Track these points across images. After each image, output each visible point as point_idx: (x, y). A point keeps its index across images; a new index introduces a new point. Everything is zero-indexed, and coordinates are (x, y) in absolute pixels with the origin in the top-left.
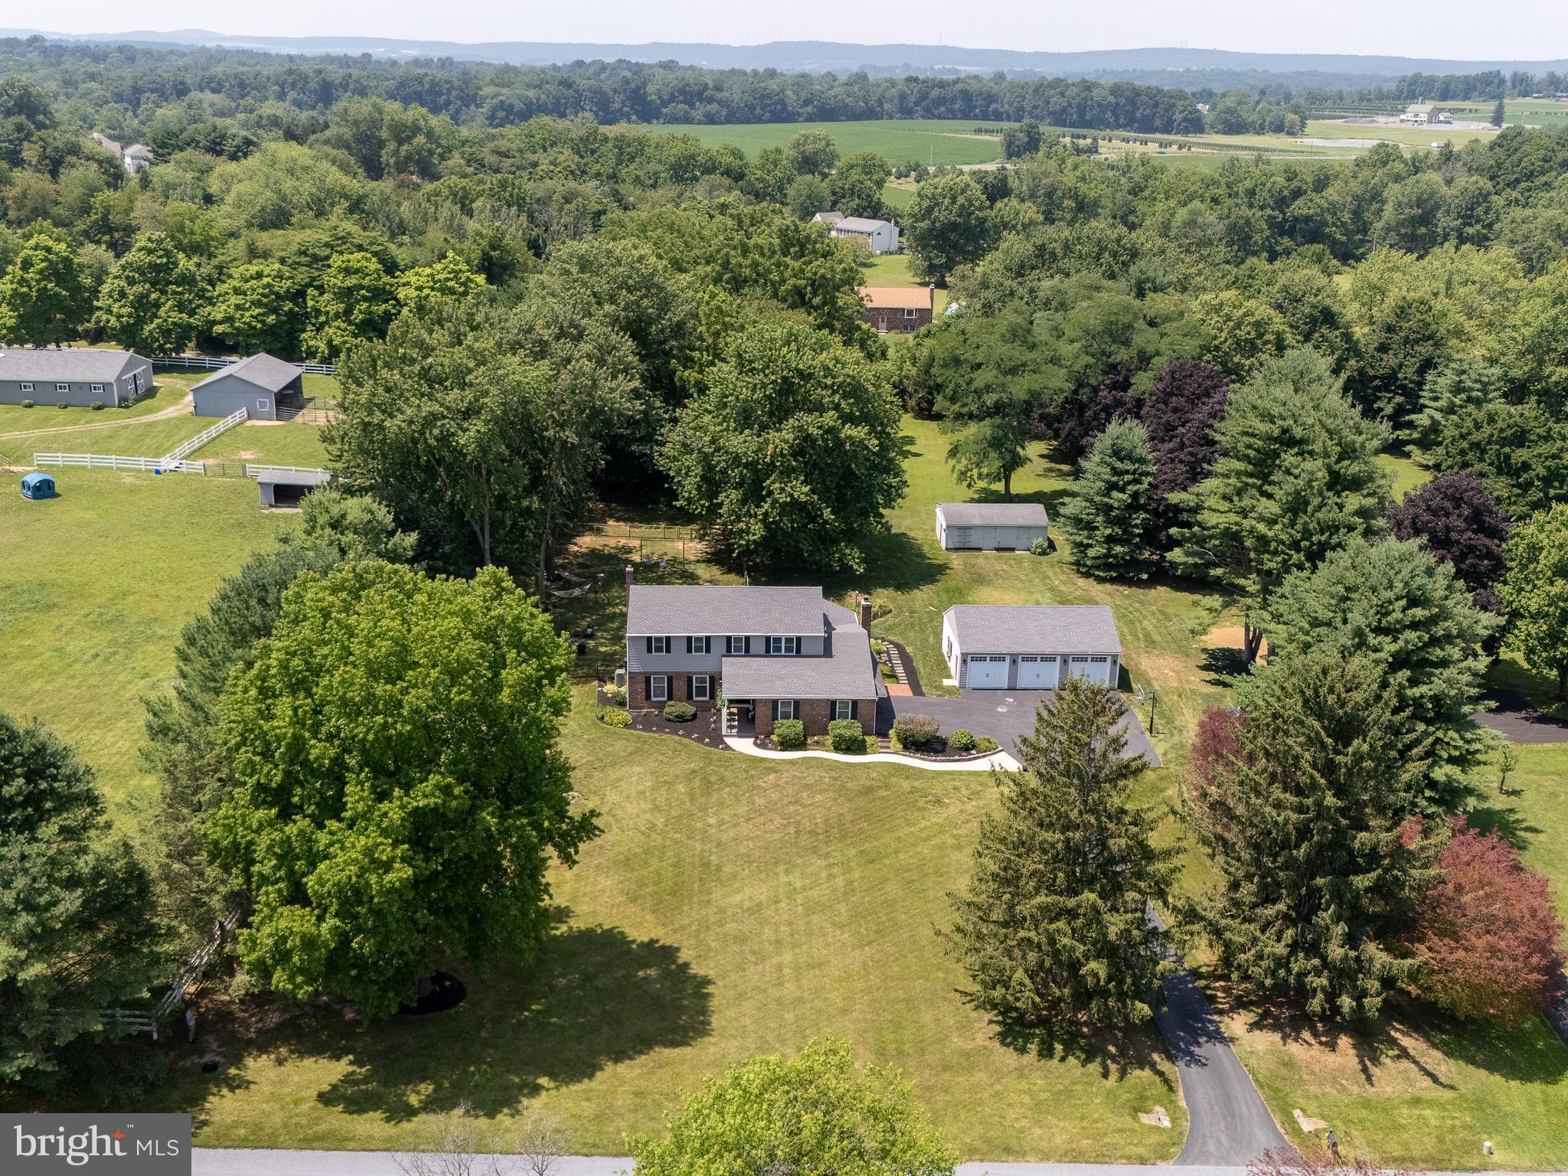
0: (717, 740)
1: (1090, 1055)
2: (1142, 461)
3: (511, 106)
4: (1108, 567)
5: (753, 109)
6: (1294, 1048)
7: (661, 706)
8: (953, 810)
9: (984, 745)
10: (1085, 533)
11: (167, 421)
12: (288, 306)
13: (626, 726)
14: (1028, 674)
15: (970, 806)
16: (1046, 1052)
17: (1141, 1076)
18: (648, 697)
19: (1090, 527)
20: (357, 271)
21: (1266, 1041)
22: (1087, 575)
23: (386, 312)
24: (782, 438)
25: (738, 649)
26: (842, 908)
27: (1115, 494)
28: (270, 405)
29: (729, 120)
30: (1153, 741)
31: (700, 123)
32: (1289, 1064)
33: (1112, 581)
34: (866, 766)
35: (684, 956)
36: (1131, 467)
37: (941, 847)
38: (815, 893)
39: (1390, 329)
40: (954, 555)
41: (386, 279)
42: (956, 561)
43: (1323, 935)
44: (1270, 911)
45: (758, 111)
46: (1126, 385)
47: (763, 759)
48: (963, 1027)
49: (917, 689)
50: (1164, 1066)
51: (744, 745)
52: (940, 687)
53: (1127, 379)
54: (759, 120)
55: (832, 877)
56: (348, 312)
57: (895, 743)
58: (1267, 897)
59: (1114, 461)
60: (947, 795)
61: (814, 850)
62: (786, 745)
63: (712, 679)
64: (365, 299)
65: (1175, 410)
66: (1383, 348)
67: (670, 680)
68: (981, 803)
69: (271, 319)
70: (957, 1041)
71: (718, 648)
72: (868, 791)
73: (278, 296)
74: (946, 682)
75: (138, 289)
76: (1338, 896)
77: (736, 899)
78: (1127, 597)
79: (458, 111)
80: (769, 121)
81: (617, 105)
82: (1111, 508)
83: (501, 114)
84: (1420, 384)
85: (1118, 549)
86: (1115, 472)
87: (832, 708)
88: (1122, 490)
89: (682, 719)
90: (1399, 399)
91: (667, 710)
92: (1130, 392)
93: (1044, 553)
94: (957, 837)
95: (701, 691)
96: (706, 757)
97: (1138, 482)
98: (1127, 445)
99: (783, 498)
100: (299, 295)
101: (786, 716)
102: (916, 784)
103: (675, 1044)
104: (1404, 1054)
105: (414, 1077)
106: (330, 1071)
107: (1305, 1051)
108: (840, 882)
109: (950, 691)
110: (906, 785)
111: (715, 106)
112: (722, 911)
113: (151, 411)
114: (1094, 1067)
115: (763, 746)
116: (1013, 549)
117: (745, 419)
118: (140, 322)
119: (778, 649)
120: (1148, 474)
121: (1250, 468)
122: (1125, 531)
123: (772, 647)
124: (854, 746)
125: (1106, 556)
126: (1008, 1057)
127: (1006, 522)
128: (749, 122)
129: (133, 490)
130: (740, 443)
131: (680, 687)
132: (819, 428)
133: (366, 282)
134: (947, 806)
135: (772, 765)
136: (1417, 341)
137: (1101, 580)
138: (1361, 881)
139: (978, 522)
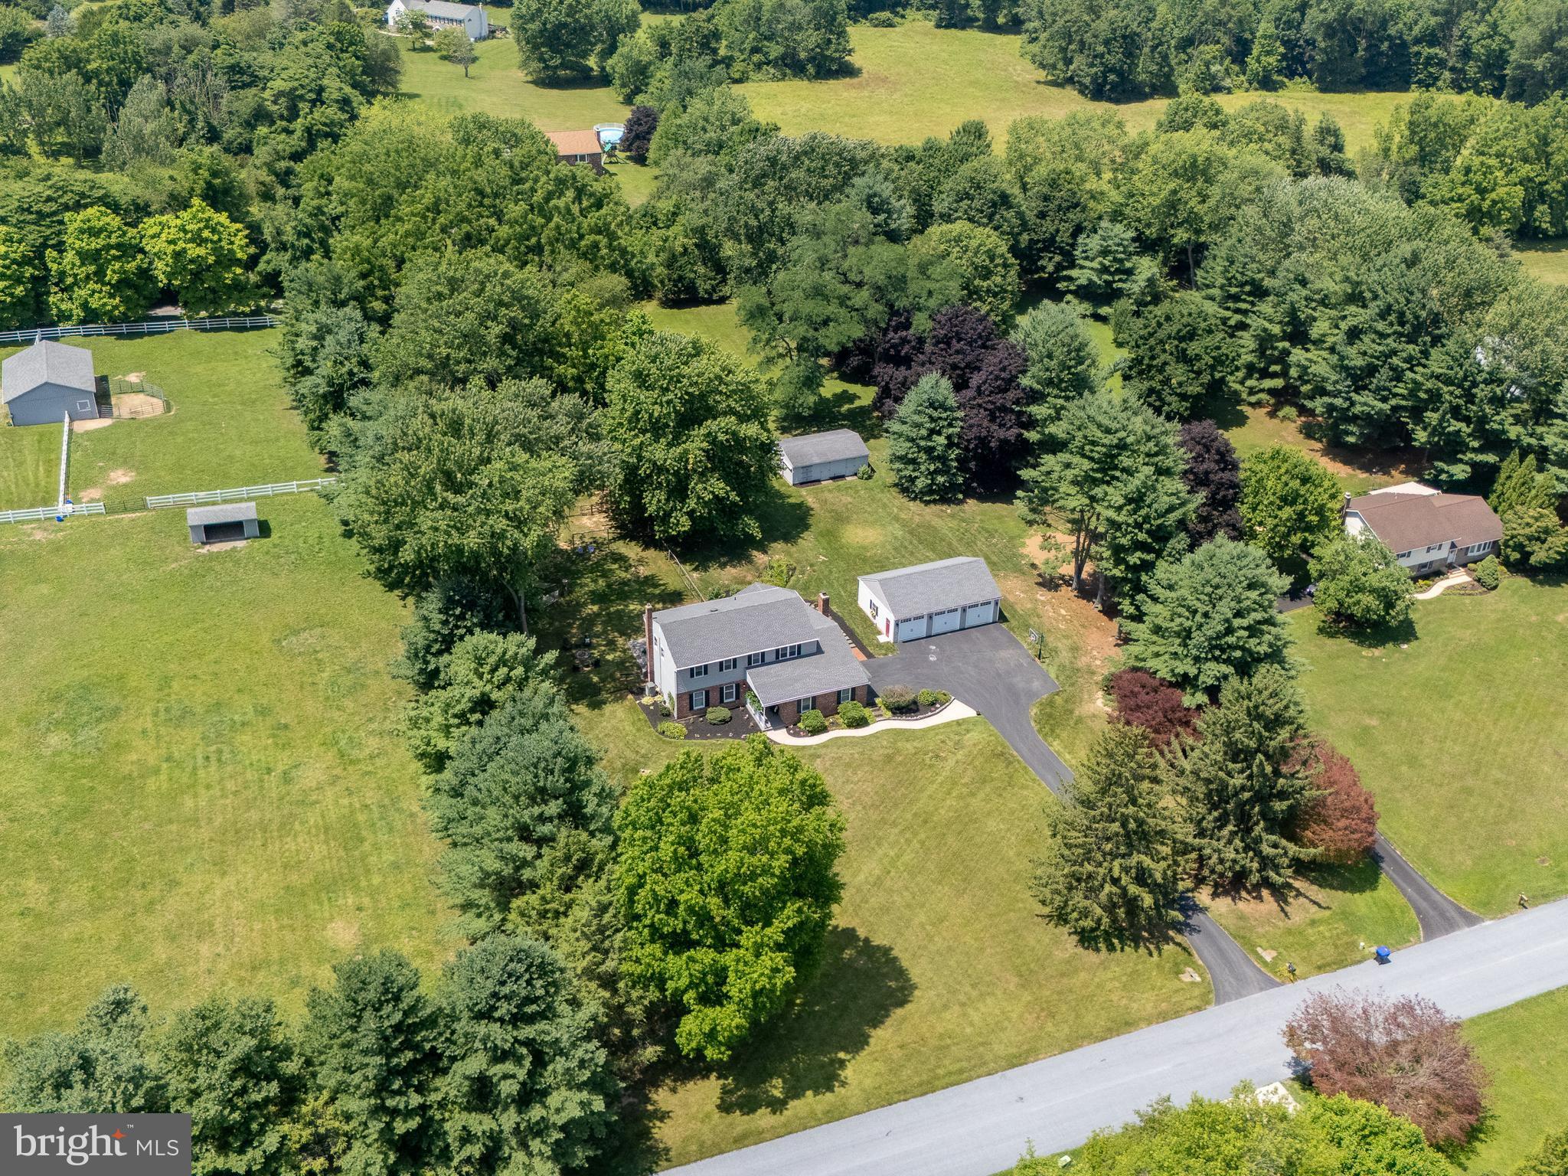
0: (758, 734)
1: (1136, 941)
2: (951, 409)
4: (931, 492)
6: (1241, 905)
7: (703, 713)
8: (951, 762)
9: (941, 697)
10: (911, 467)
12: (29, 271)
13: (687, 737)
14: (939, 625)
15: (960, 755)
16: (1111, 948)
17: (1168, 948)
18: (691, 708)
19: (913, 461)
20: (101, 230)
21: (1223, 904)
22: (914, 499)
23: (139, 268)
24: (695, 445)
25: (756, 661)
26: (931, 866)
27: (935, 437)
28: (91, 405)
30: (1044, 666)
32: (1242, 917)
33: (935, 502)
34: (874, 736)
35: (862, 933)
36: (944, 415)
37: (960, 797)
38: (906, 858)
39: (1046, 198)
40: (804, 491)
41: (132, 232)
42: (807, 496)
43: (1258, 840)
44: (1225, 832)
46: (907, 326)
47: (804, 747)
48: (1056, 942)
49: (867, 654)
50: (1179, 938)
51: (782, 737)
52: (880, 646)
53: (907, 319)
55: (908, 842)
56: (100, 274)
57: (885, 711)
58: (1222, 822)
59: (930, 411)
60: (940, 749)
61: (883, 821)
62: (815, 731)
63: (738, 686)
64: (116, 258)
65: (958, 352)
66: (1042, 215)
67: (707, 693)
68: (966, 751)
69: (19, 290)
70: (1059, 954)
71: (741, 665)
72: (889, 759)
73: (17, 263)
74: (882, 639)
76: (1263, 815)
77: (861, 877)
78: (952, 516)
82: (932, 449)
84: (1073, 246)
85: (940, 479)
86: (932, 419)
87: (838, 696)
88: (939, 433)
89: (724, 722)
90: (1058, 258)
91: (709, 716)
92: (912, 331)
93: (870, 477)
94: (965, 785)
95: (730, 695)
97: (950, 425)
98: (940, 398)
99: (708, 497)
100: (37, 258)
101: (806, 708)
102: (915, 744)
103: (902, 1003)
104: (1299, 894)
105: (765, 1076)
107: (1246, 906)
108: (915, 844)
109: (887, 647)
110: (909, 747)
112: (859, 890)
114: (1142, 950)
115: (796, 734)
116: (843, 477)
117: (656, 429)
119: (784, 655)
120: (956, 419)
121: (1096, 466)
122: (943, 464)
123: (780, 656)
124: (862, 722)
125: (930, 485)
126: (1090, 957)
127: (838, 458)
130: (660, 452)
131: (714, 696)
132: (726, 433)
133: (113, 241)
134: (945, 759)
135: (812, 751)
136: (1068, 209)
137: (927, 503)
138: (1279, 806)
139: (816, 460)
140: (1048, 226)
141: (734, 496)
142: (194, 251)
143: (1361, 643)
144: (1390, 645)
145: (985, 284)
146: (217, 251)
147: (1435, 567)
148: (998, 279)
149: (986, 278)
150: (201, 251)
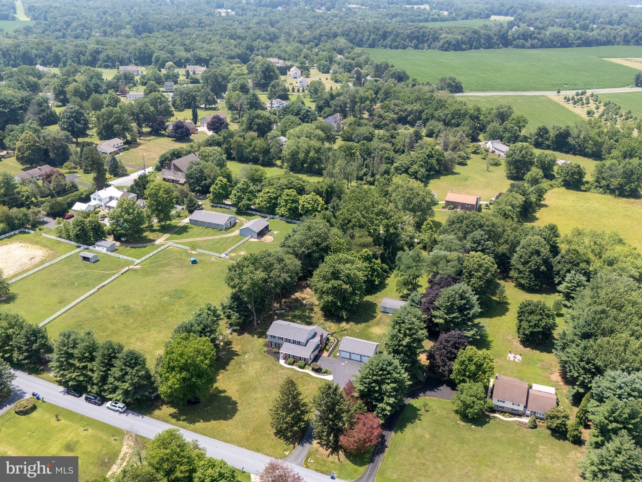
0: (278, 359)
3: (451, 42)
5: (552, 42)
6: (321, 448)
7: (273, 348)
9: (329, 372)
11: (232, 237)
12: (273, 201)
13: (265, 352)
14: (353, 357)
15: (314, 386)
16: (280, 438)
18: (271, 346)
21: (317, 445)
23: (295, 206)
25: (288, 341)
28: (256, 236)
29: (542, 46)
31: (528, 48)
32: (317, 451)
34: (301, 372)
35: (238, 405)
41: (299, 197)
42: (379, 315)
45: (555, 43)
47: (284, 366)
48: (271, 430)
49: (329, 356)
50: (297, 445)
51: (282, 362)
52: (335, 355)
54: (555, 46)
56: (286, 206)
57: (311, 368)
60: (312, 382)
62: (289, 364)
67: (276, 343)
69: (268, 205)
70: (267, 432)
73: (271, 198)
74: (338, 354)
75: (239, 194)
77: (255, 396)
79: (431, 43)
80: (560, 47)
81: (494, 41)
83: (446, 45)
87: (300, 358)
89: (276, 352)
91: (274, 350)
96: (273, 363)
100: (276, 198)
101: (292, 358)
102: (308, 378)
103: (225, 420)
104: (338, 455)
105: (183, 415)
106: (173, 410)
107: (323, 450)
109: (337, 356)
110: (306, 378)
111: (536, 41)
112: (250, 398)
113: (231, 232)
114: (285, 442)
115: (285, 363)
118: (238, 202)
119: (296, 342)
123: (294, 342)
124: (303, 368)
128: (550, 47)
129: (212, 263)
131: (277, 345)
134: (310, 385)
139: (388, 306)
140: (559, 267)
141: (339, 304)
142: (307, 205)
143: (461, 419)
144: (470, 424)
145: (476, 274)
146: (313, 207)
147: (519, 413)
148: (480, 274)
149: (476, 272)
150: (309, 206)
